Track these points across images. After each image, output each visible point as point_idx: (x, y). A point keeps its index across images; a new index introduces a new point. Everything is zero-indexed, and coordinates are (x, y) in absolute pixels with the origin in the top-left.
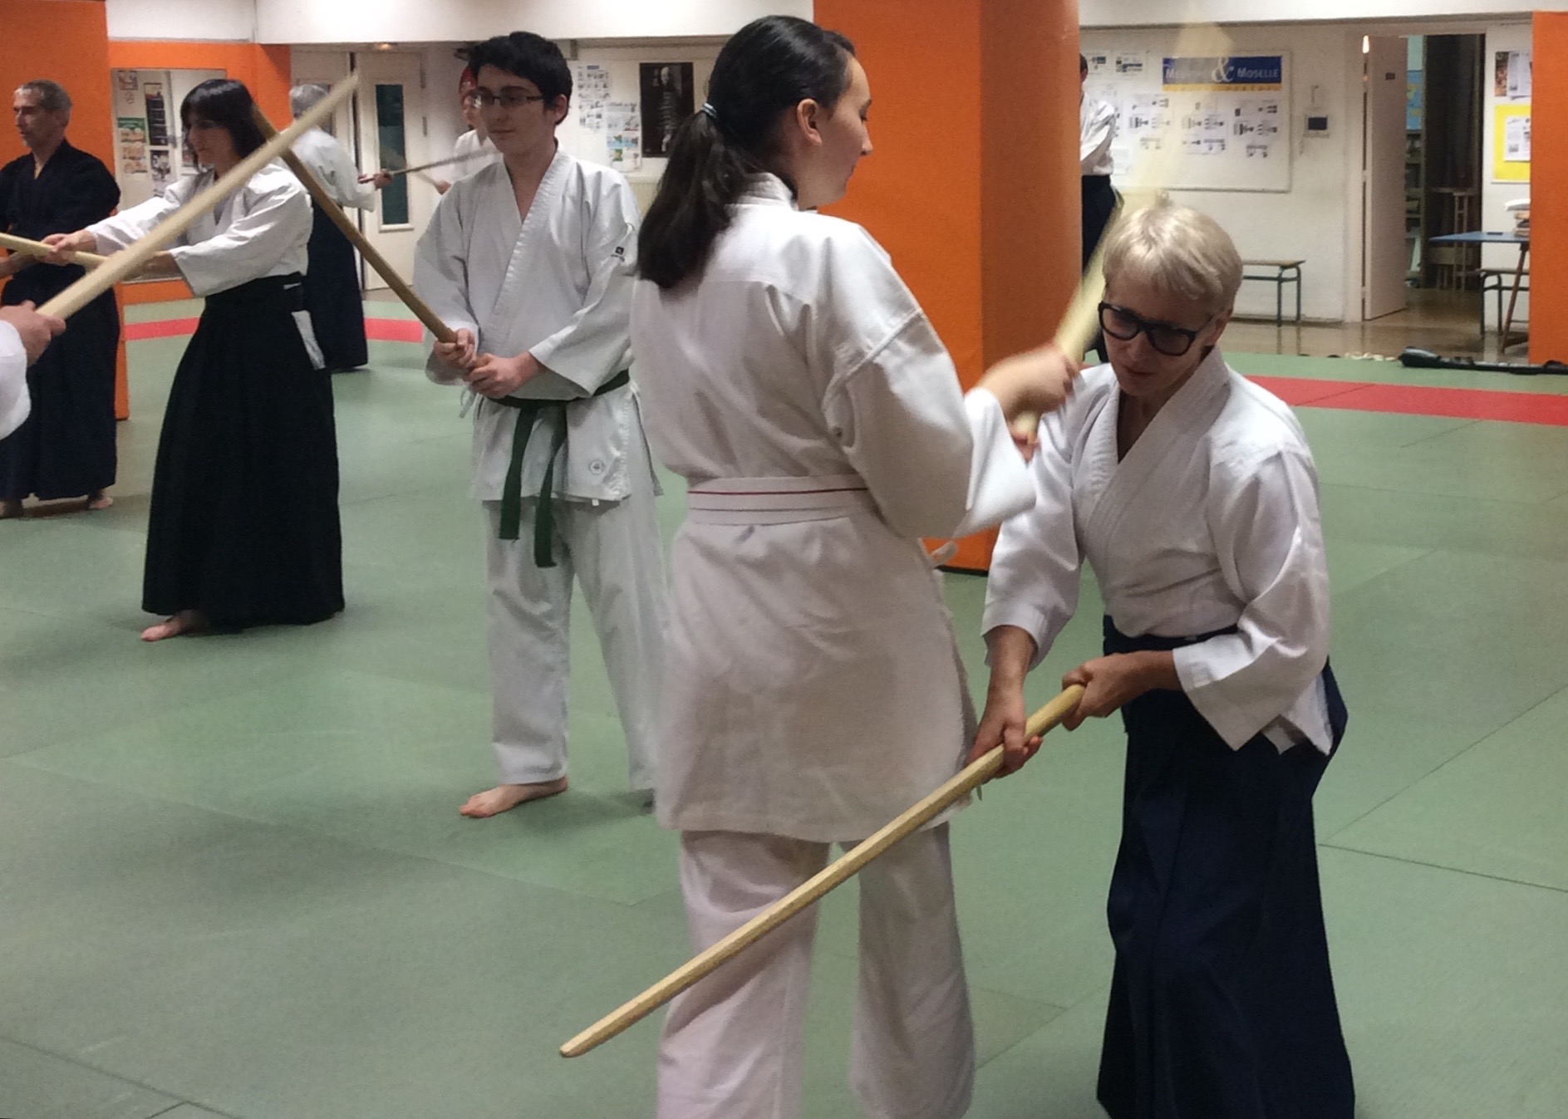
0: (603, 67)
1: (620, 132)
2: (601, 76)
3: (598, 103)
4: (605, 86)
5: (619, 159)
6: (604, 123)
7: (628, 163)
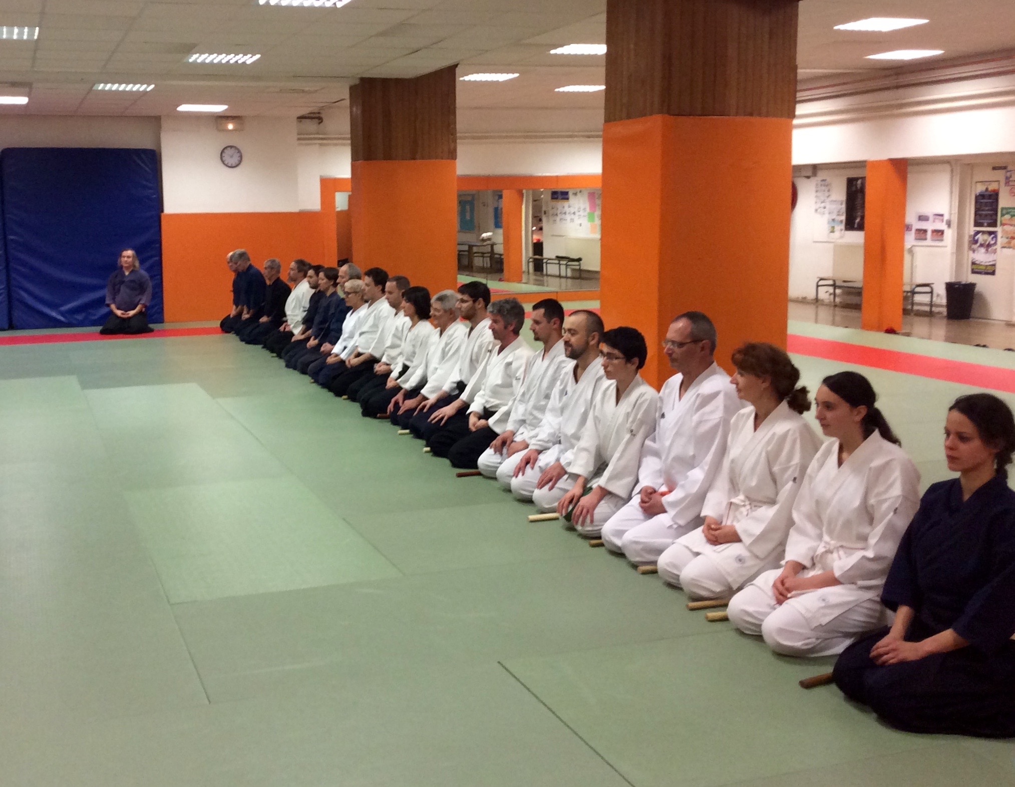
0: (829, 180)
1: (834, 216)
2: (827, 186)
3: (825, 200)
4: (829, 191)
5: (833, 232)
6: (826, 211)
7: (837, 234)
